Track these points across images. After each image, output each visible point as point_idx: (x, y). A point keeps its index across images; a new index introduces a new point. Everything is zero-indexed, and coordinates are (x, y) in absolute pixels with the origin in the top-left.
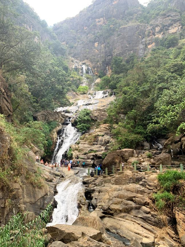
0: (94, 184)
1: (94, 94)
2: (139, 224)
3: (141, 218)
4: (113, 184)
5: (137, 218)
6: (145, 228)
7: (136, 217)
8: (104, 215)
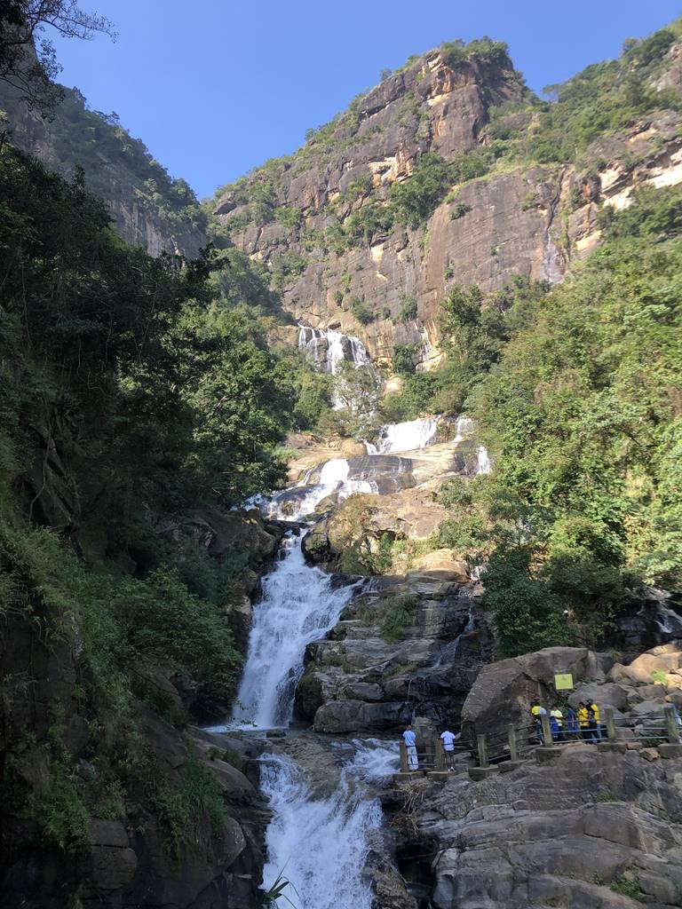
4: (520, 807)
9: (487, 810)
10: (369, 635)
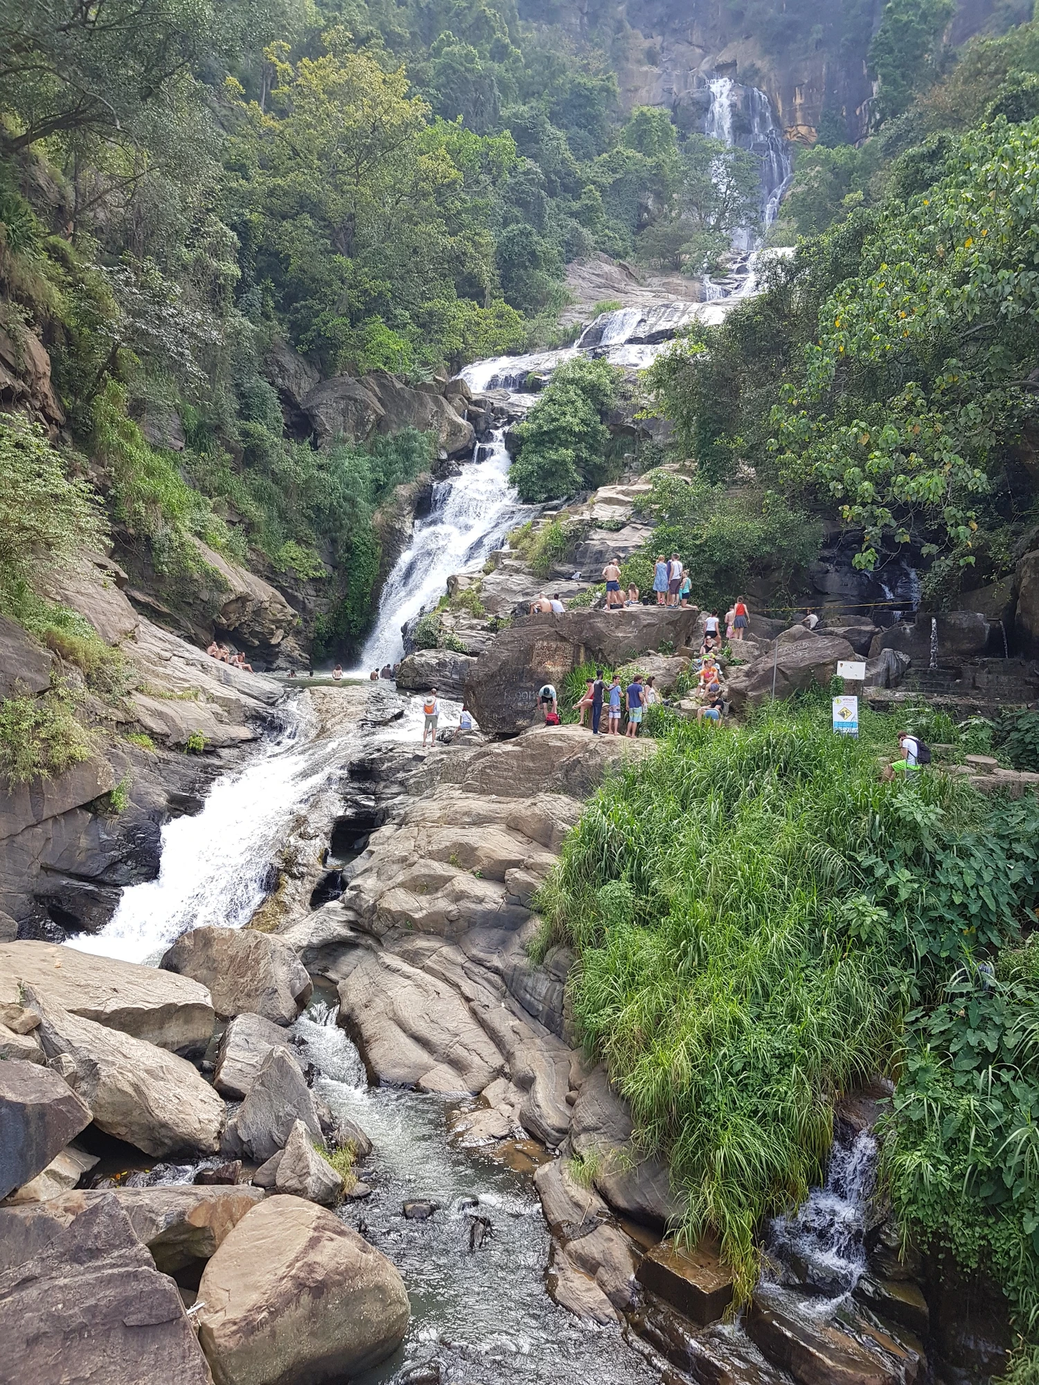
0: (402, 783)
1: (735, 267)
2: (468, 1000)
3: (496, 971)
4: (468, 789)
5: (477, 969)
6: (483, 1024)
7: (479, 962)
8: (352, 934)
9: (443, 788)
10: (517, 571)
